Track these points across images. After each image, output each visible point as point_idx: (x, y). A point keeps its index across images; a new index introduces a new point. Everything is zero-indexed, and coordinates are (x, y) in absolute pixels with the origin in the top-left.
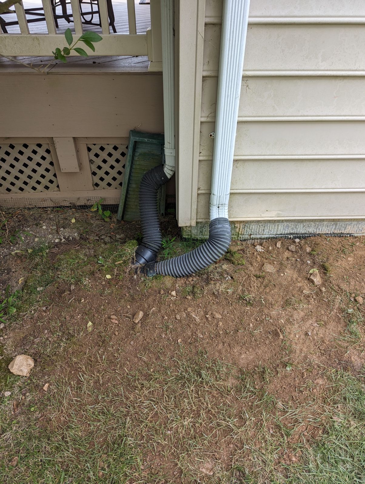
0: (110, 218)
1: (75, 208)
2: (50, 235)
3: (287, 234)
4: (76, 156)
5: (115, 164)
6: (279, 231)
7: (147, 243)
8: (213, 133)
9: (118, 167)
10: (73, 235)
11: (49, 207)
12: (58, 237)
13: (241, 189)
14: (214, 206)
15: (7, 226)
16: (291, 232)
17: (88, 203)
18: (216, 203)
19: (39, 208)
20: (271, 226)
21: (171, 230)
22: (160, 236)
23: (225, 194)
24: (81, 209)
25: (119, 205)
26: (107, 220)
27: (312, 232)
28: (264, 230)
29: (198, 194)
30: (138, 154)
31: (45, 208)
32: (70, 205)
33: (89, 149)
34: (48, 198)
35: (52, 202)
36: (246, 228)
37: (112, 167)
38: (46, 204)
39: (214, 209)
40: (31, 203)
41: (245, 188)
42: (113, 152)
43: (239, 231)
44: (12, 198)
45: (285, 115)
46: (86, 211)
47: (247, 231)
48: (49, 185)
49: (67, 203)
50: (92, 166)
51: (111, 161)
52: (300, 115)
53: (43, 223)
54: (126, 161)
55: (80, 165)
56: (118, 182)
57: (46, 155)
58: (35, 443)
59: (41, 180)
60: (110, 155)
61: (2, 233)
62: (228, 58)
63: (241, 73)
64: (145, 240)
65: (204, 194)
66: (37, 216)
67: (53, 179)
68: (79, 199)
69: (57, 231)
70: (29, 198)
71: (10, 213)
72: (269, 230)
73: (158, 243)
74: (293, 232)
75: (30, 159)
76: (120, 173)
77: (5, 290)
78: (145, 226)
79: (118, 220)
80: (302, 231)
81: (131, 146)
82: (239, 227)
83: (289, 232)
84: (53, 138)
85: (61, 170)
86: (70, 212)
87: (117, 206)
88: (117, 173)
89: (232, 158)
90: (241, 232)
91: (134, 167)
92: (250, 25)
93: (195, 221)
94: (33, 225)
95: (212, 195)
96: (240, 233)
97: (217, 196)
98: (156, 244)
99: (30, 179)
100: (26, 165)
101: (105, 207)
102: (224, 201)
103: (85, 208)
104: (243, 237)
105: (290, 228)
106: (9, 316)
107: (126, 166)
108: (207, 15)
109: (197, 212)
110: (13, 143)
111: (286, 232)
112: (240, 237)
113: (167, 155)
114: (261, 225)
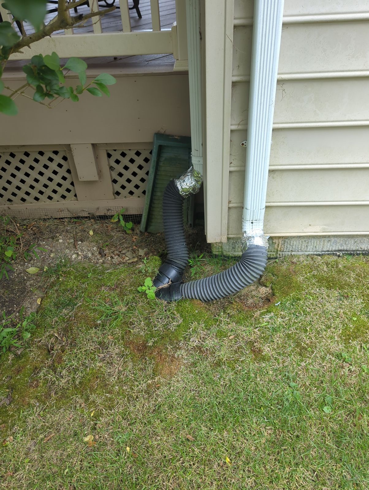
0: (133, 229)
1: (94, 219)
2: (67, 250)
3: (335, 251)
4: (95, 164)
5: (137, 171)
6: (325, 248)
7: (172, 260)
8: (245, 141)
9: (141, 174)
10: (92, 249)
11: (66, 218)
12: (76, 252)
13: (279, 202)
14: (247, 222)
15: (21, 240)
16: (340, 248)
17: (108, 213)
18: (249, 218)
19: (56, 219)
20: (316, 242)
21: (200, 244)
22: (187, 252)
23: (260, 209)
24: (101, 219)
25: (142, 215)
26: (129, 232)
27: (366, 249)
28: (307, 246)
29: (229, 208)
30: (164, 159)
31: (62, 218)
32: (88, 215)
33: (109, 156)
34: (65, 208)
35: (69, 213)
36: (285, 244)
37: (134, 174)
38: (63, 215)
39: (246, 225)
40: (46, 213)
41: (283, 201)
42: (135, 157)
43: (278, 247)
44: (26, 209)
45: (328, 120)
46: (106, 222)
47: (287, 247)
48: (66, 194)
49: (86, 214)
50: (112, 172)
51: (133, 168)
52: (346, 119)
53: (60, 235)
54: (150, 167)
55: (100, 173)
56: (141, 190)
57: (62, 162)
58: (49, 485)
59: (57, 188)
60: (132, 161)
61: (17, 248)
62: (260, 64)
63: (276, 77)
64: (169, 256)
65: (235, 208)
66: (53, 228)
67: (70, 187)
68: (98, 208)
69: (74, 245)
70: (44, 209)
71: (24, 225)
72: (314, 246)
73: (185, 260)
74: (342, 248)
75: (46, 167)
76: (143, 180)
77: (19, 312)
78: (169, 241)
79: (141, 232)
80: (354, 248)
81: (155, 151)
82: (277, 243)
83: (337, 249)
84: (70, 144)
85: (79, 178)
86: (88, 223)
87: (140, 216)
88: (140, 180)
89: (267, 168)
90: (281, 248)
91: (159, 173)
92: (285, 25)
93: (226, 237)
94: (48, 238)
95: (245, 209)
96: (279, 249)
97: (251, 211)
98: (183, 260)
99: (46, 188)
100: (41, 174)
101: (127, 218)
102: (259, 216)
103: (105, 219)
104: (282, 254)
105: (338, 245)
106: (23, 342)
107: (150, 173)
108: (236, 16)
109: (228, 227)
110: (28, 150)
111: (334, 249)
112: (280, 254)
113: (195, 164)
114: (303, 240)
